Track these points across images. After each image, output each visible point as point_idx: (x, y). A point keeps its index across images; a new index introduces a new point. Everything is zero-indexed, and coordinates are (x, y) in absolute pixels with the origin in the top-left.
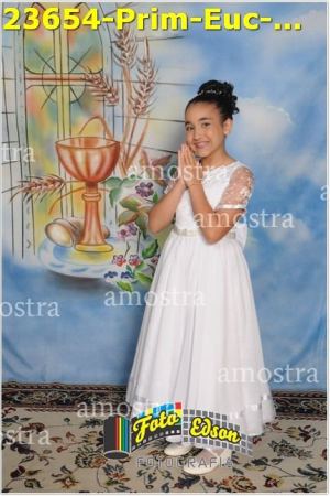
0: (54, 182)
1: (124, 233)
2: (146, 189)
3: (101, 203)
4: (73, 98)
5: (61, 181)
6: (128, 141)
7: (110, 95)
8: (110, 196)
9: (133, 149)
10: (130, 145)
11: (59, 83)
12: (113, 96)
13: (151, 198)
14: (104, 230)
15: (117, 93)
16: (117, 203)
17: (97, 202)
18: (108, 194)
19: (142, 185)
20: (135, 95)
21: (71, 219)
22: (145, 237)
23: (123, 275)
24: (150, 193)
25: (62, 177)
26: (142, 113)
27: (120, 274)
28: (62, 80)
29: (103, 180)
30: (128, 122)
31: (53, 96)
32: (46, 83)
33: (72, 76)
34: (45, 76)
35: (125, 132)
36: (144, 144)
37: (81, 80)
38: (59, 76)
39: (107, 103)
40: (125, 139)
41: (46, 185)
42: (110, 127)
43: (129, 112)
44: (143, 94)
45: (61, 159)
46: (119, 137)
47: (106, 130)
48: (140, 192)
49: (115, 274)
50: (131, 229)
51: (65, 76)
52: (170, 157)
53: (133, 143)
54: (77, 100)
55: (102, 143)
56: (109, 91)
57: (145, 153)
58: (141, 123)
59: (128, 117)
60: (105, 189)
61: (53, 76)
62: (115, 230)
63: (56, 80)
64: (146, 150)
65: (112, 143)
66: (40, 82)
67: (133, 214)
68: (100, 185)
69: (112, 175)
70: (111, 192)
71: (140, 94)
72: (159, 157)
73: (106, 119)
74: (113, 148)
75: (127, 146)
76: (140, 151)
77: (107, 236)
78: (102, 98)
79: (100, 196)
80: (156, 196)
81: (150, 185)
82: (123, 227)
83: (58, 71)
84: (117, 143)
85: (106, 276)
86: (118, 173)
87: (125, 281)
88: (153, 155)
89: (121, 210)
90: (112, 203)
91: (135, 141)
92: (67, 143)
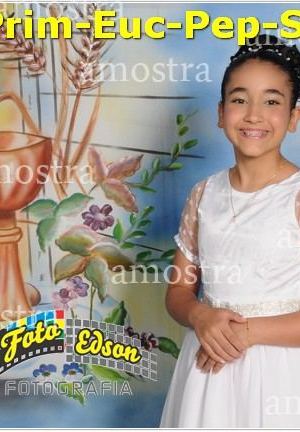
1: (64, 294)
2: (101, 217)
3: (22, 246)
6: (65, 136)
7: (30, 57)
8: (38, 231)
9: (74, 148)
10: (68, 142)
12: (36, 59)
13: (109, 231)
14: (30, 291)
15: (41, 55)
16: (50, 243)
17: (15, 244)
18: (34, 228)
19: (93, 210)
20: (74, 56)
22: (102, 299)
23: (67, 370)
24: (109, 223)
26: (88, 86)
27: (60, 369)
29: (24, 205)
30: (64, 103)
35: (59, 119)
36: (93, 139)
39: (24, 71)
40: (60, 132)
42: (33, 113)
43: (66, 86)
44: (88, 54)
46: (50, 130)
47: (26, 118)
48: (91, 221)
49: (52, 368)
50: (78, 286)
52: (139, 159)
53: (73, 139)
55: (20, 141)
56: (29, 51)
57: (95, 156)
58: (87, 103)
59: (64, 95)
60: (28, 221)
62: (49, 291)
64: (98, 149)
65: (39, 140)
67: (79, 260)
68: (19, 215)
69: (41, 196)
70: (40, 224)
71: (83, 55)
72: (122, 160)
73: (25, 100)
74: (40, 149)
75: (63, 145)
76: (87, 152)
77: (36, 301)
78: (15, 64)
79: (20, 232)
80: (118, 227)
81: (108, 210)
82: (64, 284)
84: (47, 141)
85: (36, 373)
86: (50, 191)
87: (69, 379)
88: (111, 158)
89: (59, 254)
90: (42, 245)
91: (78, 135)
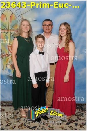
0: (7, 55)
4: (11, 35)
5: (9, 54)
11: (8, 32)
21: (11, 63)
25: (9, 53)
28: (9, 31)
31: (7, 35)
32: (5, 32)
33: (11, 30)
34: (5, 30)
37: (13, 31)
38: (8, 30)
41: (5, 55)
45: (9, 49)
51: (10, 30)
54: (12, 35)
61: (7, 30)
63: (7, 31)
66: (4, 32)
83: (8, 29)
92: (10, 45)
